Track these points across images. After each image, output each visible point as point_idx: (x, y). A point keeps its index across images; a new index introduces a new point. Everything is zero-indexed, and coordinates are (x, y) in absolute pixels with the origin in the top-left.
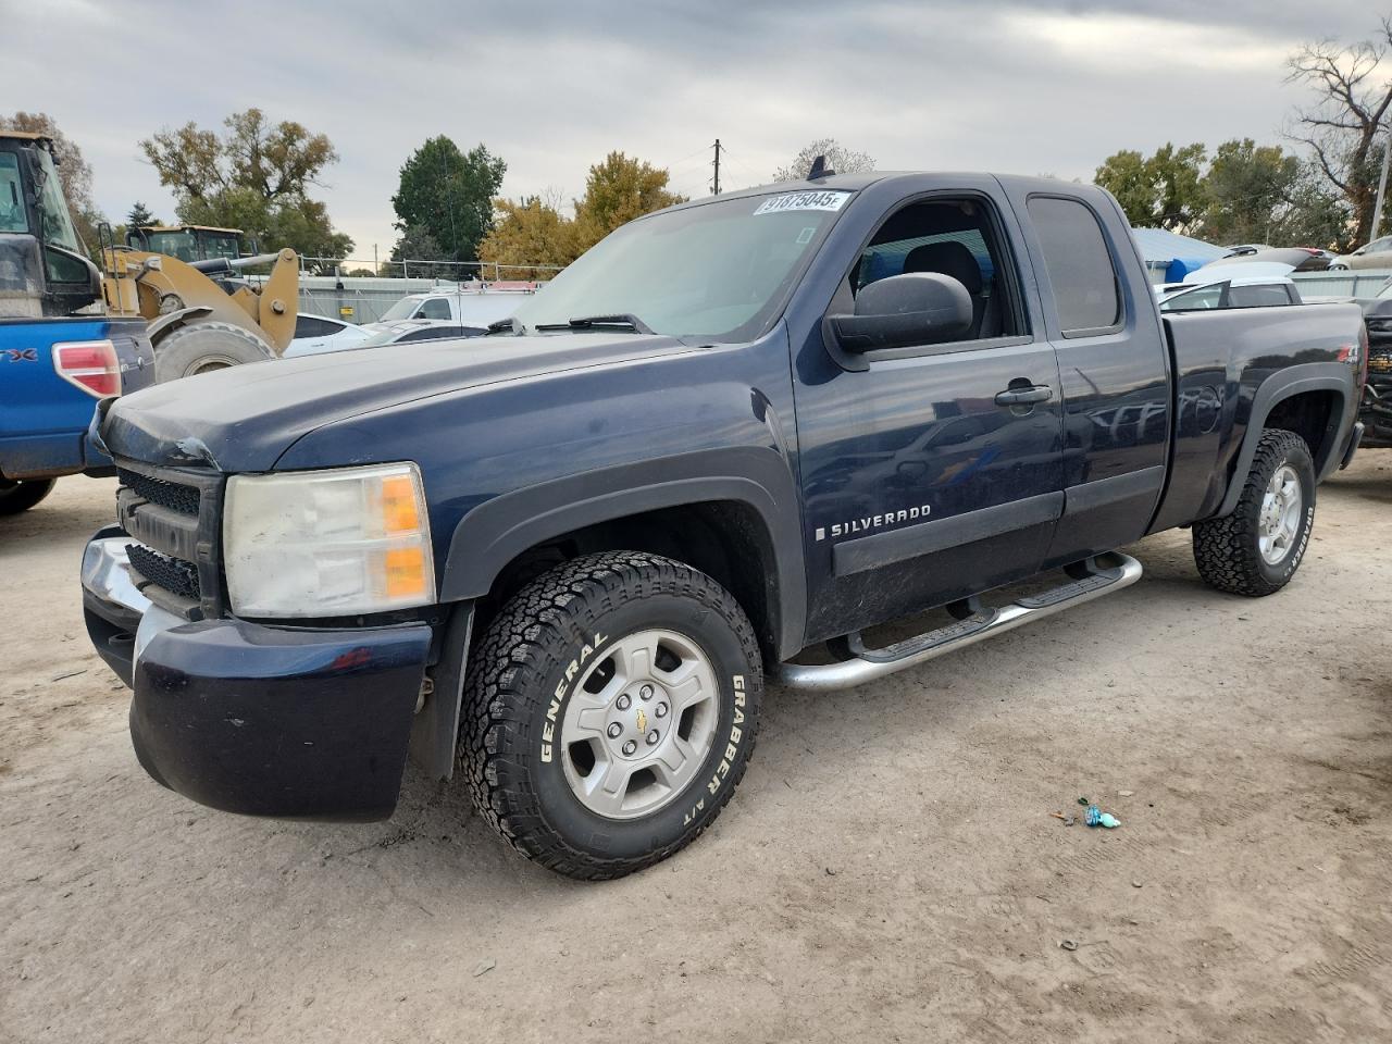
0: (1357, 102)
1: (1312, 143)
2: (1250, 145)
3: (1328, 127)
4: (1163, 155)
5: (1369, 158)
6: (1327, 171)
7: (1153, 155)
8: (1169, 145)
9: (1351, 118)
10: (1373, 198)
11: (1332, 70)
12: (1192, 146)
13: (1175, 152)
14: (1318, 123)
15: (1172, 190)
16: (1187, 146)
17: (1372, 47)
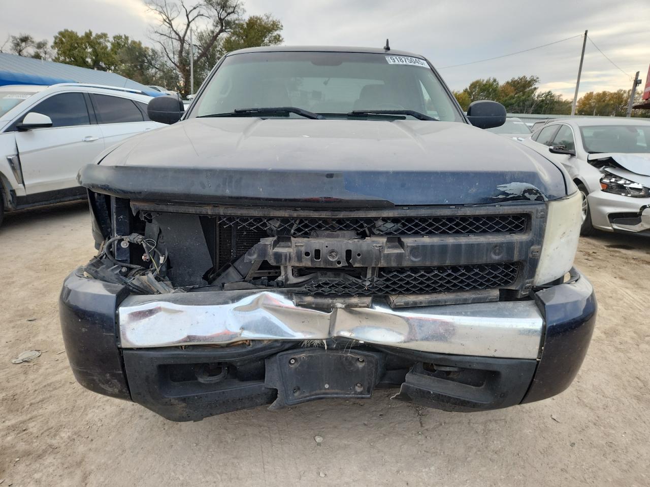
0: (175, 28)
1: (160, 42)
2: (127, 38)
3: (165, 37)
4: (88, 35)
5: (184, 54)
6: (168, 56)
7: (83, 34)
8: (90, 31)
9: (173, 35)
10: (189, 71)
11: (162, 12)
12: (102, 34)
13: (94, 35)
14: (161, 34)
15: (95, 53)
16: (99, 33)
17: (176, 6)
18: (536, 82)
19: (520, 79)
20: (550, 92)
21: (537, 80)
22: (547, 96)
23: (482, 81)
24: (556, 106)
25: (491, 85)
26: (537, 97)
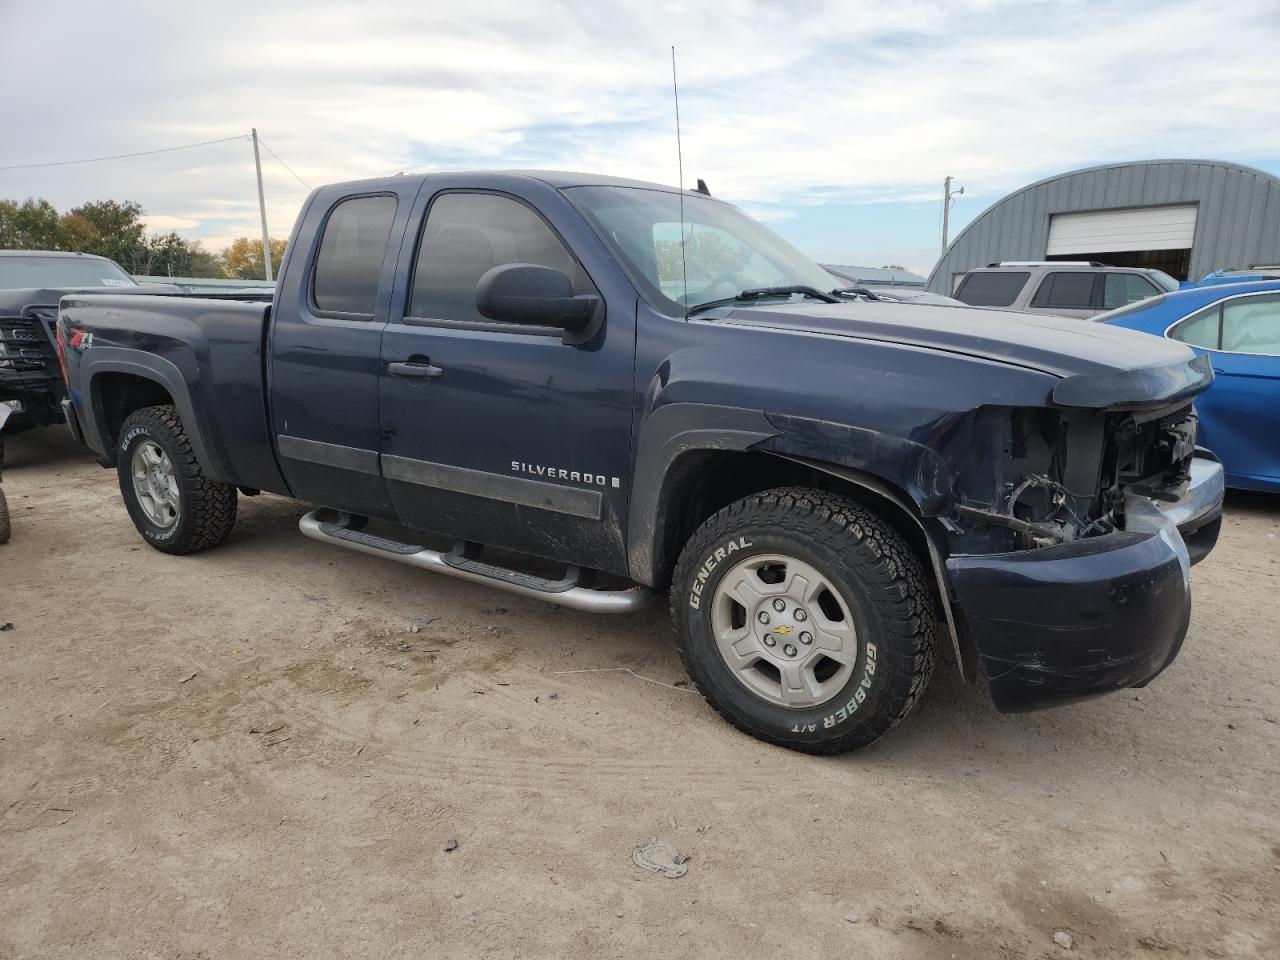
18: (138, 213)
19: (103, 206)
20: (173, 235)
21: (139, 209)
22: (170, 242)
23: (11, 203)
24: (197, 263)
25: (39, 215)
26: (152, 245)
